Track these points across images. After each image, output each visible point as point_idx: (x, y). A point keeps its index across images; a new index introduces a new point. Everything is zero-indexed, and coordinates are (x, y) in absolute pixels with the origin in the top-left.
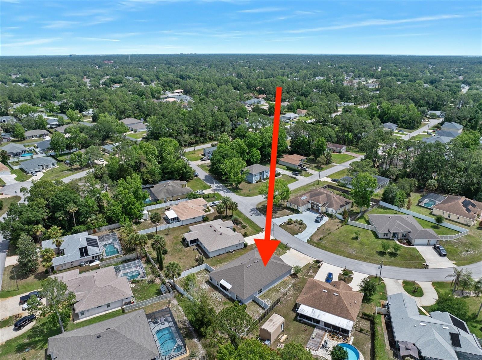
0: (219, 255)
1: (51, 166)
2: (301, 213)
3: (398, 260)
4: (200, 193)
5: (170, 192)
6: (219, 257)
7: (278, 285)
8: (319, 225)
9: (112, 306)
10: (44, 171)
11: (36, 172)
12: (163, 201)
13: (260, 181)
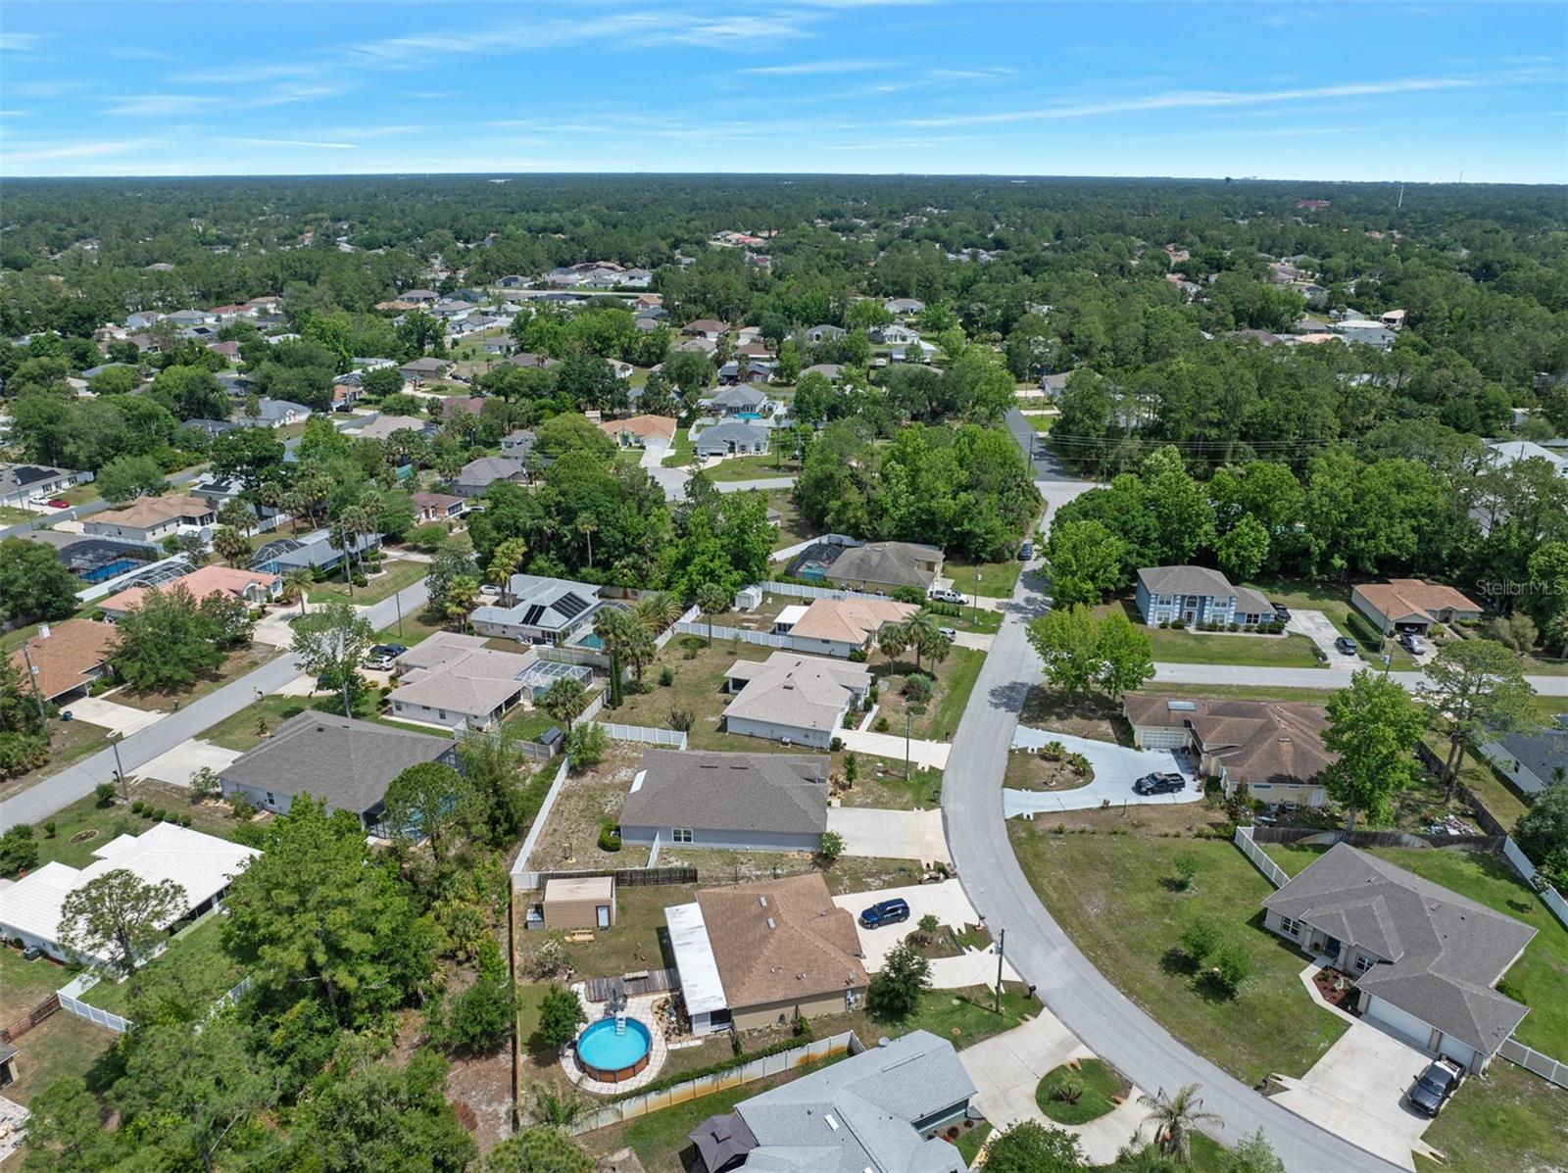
0: (751, 736)
1: (753, 449)
2: (1138, 748)
3: (1208, 1012)
4: (951, 598)
5: (865, 567)
6: (747, 739)
7: (752, 854)
8: (1135, 799)
9: (447, 721)
10: (730, 456)
11: (712, 454)
12: (835, 584)
13: (1178, 626)
